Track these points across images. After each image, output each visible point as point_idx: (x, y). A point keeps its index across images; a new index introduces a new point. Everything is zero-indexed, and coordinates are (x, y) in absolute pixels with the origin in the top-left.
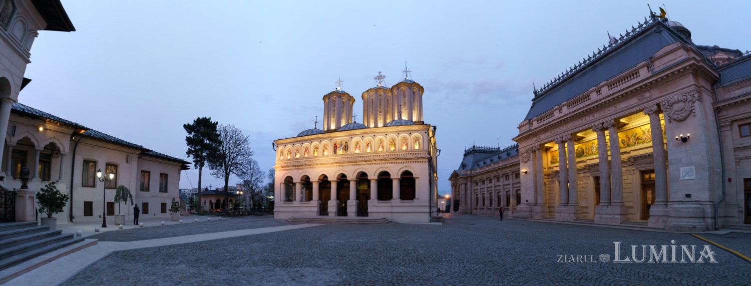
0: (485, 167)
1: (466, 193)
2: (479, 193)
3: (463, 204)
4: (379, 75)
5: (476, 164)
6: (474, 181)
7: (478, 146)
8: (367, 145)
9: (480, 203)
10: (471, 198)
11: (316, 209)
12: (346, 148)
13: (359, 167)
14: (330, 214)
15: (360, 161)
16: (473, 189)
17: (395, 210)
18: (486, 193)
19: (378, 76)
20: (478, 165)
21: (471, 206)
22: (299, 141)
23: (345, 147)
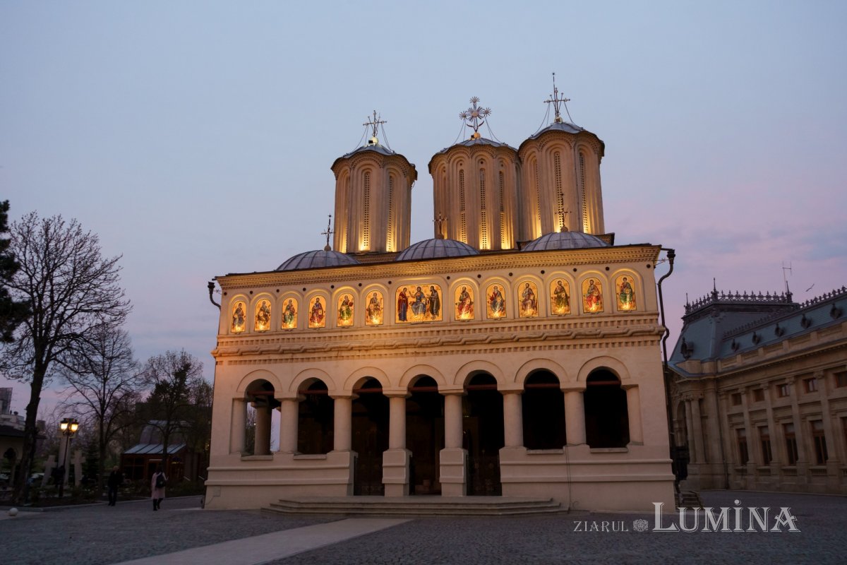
0: (761, 351)
1: (703, 427)
2: (747, 424)
3: (700, 460)
4: (472, 106)
5: (727, 341)
6: (728, 391)
7: (726, 293)
8: (492, 299)
9: (755, 455)
10: (722, 441)
11: (346, 477)
12: (434, 305)
13: (471, 357)
14: (387, 490)
15: (475, 342)
16: (725, 414)
17: (578, 475)
18: (771, 425)
19: (471, 111)
20: (735, 347)
21: (726, 465)
22: (295, 283)
23: (432, 303)
